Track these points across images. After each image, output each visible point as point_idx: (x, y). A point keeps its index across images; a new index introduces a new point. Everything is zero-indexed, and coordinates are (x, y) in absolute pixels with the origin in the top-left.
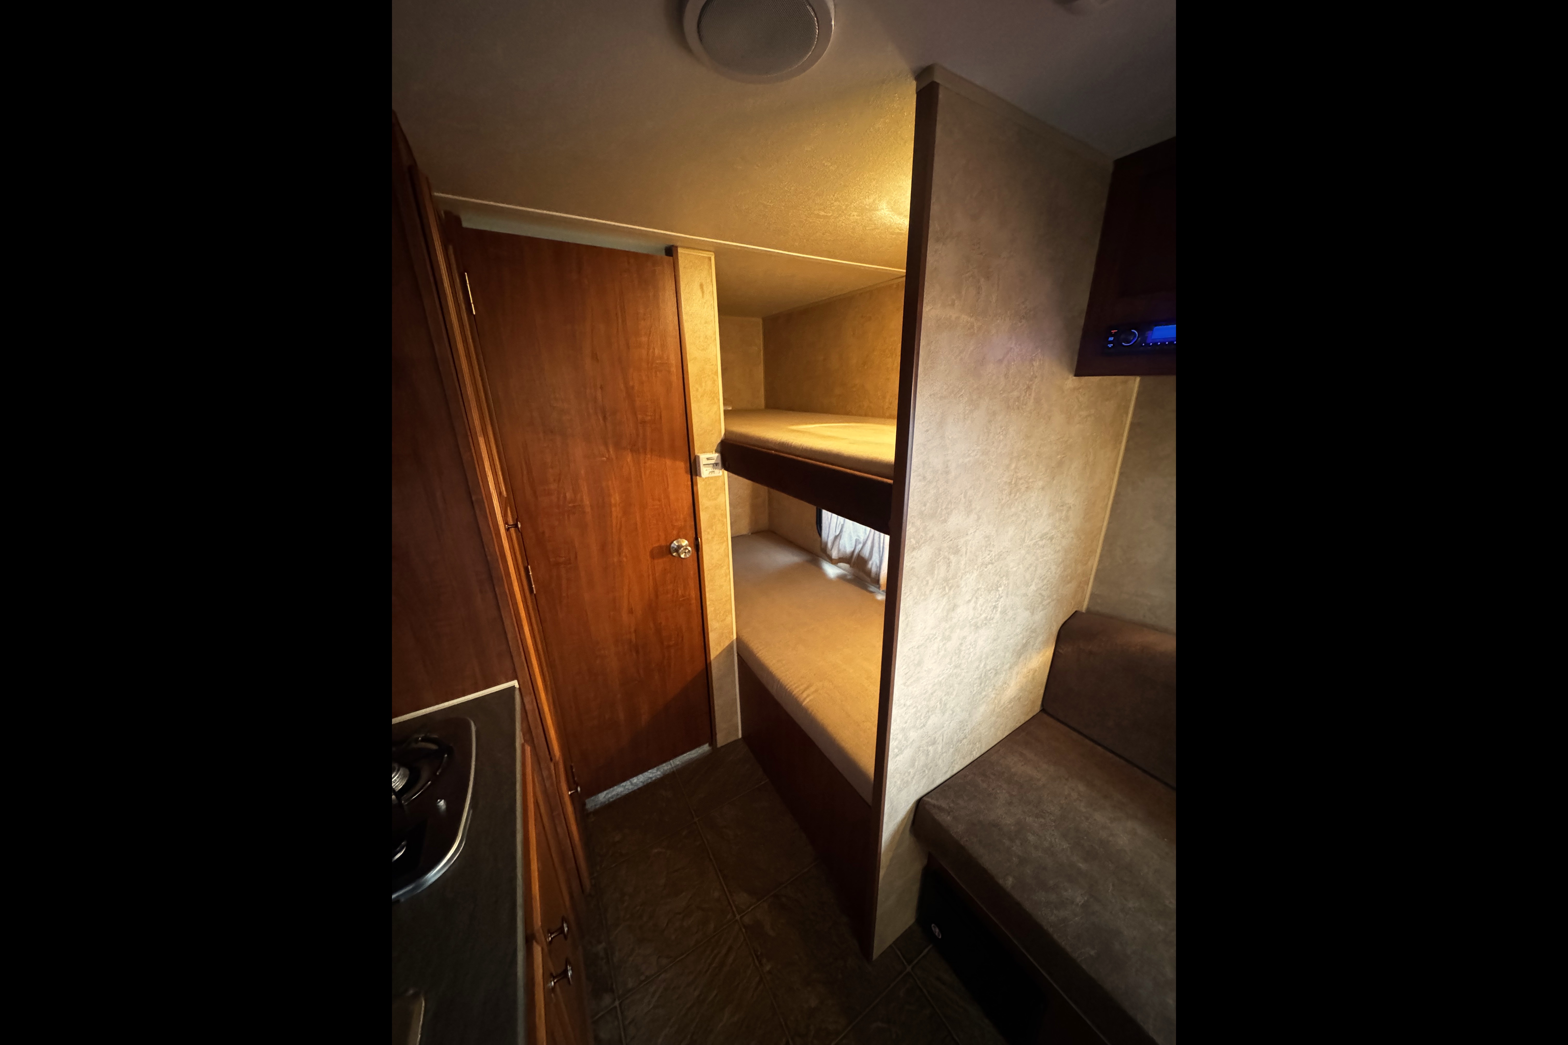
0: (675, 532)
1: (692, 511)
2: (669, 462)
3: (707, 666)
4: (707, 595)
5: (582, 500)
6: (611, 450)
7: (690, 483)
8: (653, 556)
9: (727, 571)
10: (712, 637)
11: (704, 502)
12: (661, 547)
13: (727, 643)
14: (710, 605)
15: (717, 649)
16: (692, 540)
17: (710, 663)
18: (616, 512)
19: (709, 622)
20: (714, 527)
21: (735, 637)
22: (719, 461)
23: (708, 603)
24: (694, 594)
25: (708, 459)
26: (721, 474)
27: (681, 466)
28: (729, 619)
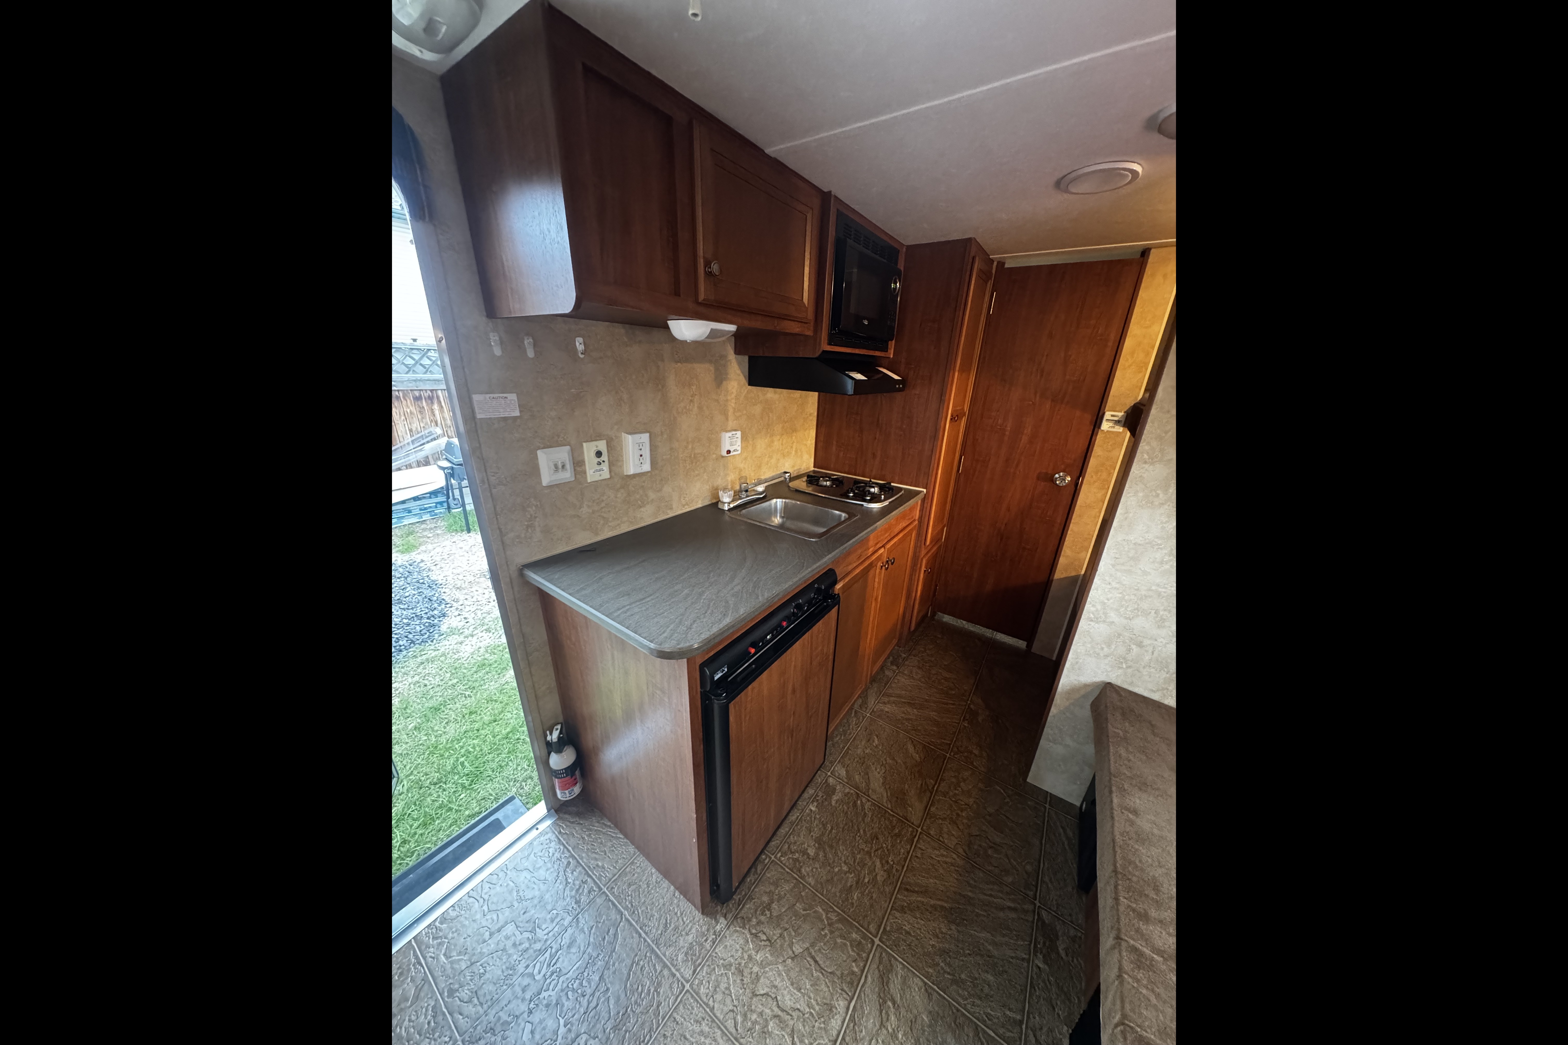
0: (1063, 467)
1: (1084, 455)
2: (1078, 413)
3: (1049, 581)
4: (1071, 525)
5: (1006, 426)
6: (1038, 398)
7: (1091, 433)
8: (1038, 478)
9: (1098, 514)
10: (1062, 561)
11: (1098, 451)
12: (1046, 474)
13: (1073, 574)
14: (1070, 534)
15: (1062, 573)
16: (1075, 478)
17: (1052, 580)
18: (1025, 439)
19: (1065, 548)
20: (1099, 474)
21: (1083, 572)
22: (1123, 420)
23: (1069, 532)
24: (1059, 519)
25: (1112, 416)
26: (1123, 431)
27: (1088, 418)
28: (1083, 555)
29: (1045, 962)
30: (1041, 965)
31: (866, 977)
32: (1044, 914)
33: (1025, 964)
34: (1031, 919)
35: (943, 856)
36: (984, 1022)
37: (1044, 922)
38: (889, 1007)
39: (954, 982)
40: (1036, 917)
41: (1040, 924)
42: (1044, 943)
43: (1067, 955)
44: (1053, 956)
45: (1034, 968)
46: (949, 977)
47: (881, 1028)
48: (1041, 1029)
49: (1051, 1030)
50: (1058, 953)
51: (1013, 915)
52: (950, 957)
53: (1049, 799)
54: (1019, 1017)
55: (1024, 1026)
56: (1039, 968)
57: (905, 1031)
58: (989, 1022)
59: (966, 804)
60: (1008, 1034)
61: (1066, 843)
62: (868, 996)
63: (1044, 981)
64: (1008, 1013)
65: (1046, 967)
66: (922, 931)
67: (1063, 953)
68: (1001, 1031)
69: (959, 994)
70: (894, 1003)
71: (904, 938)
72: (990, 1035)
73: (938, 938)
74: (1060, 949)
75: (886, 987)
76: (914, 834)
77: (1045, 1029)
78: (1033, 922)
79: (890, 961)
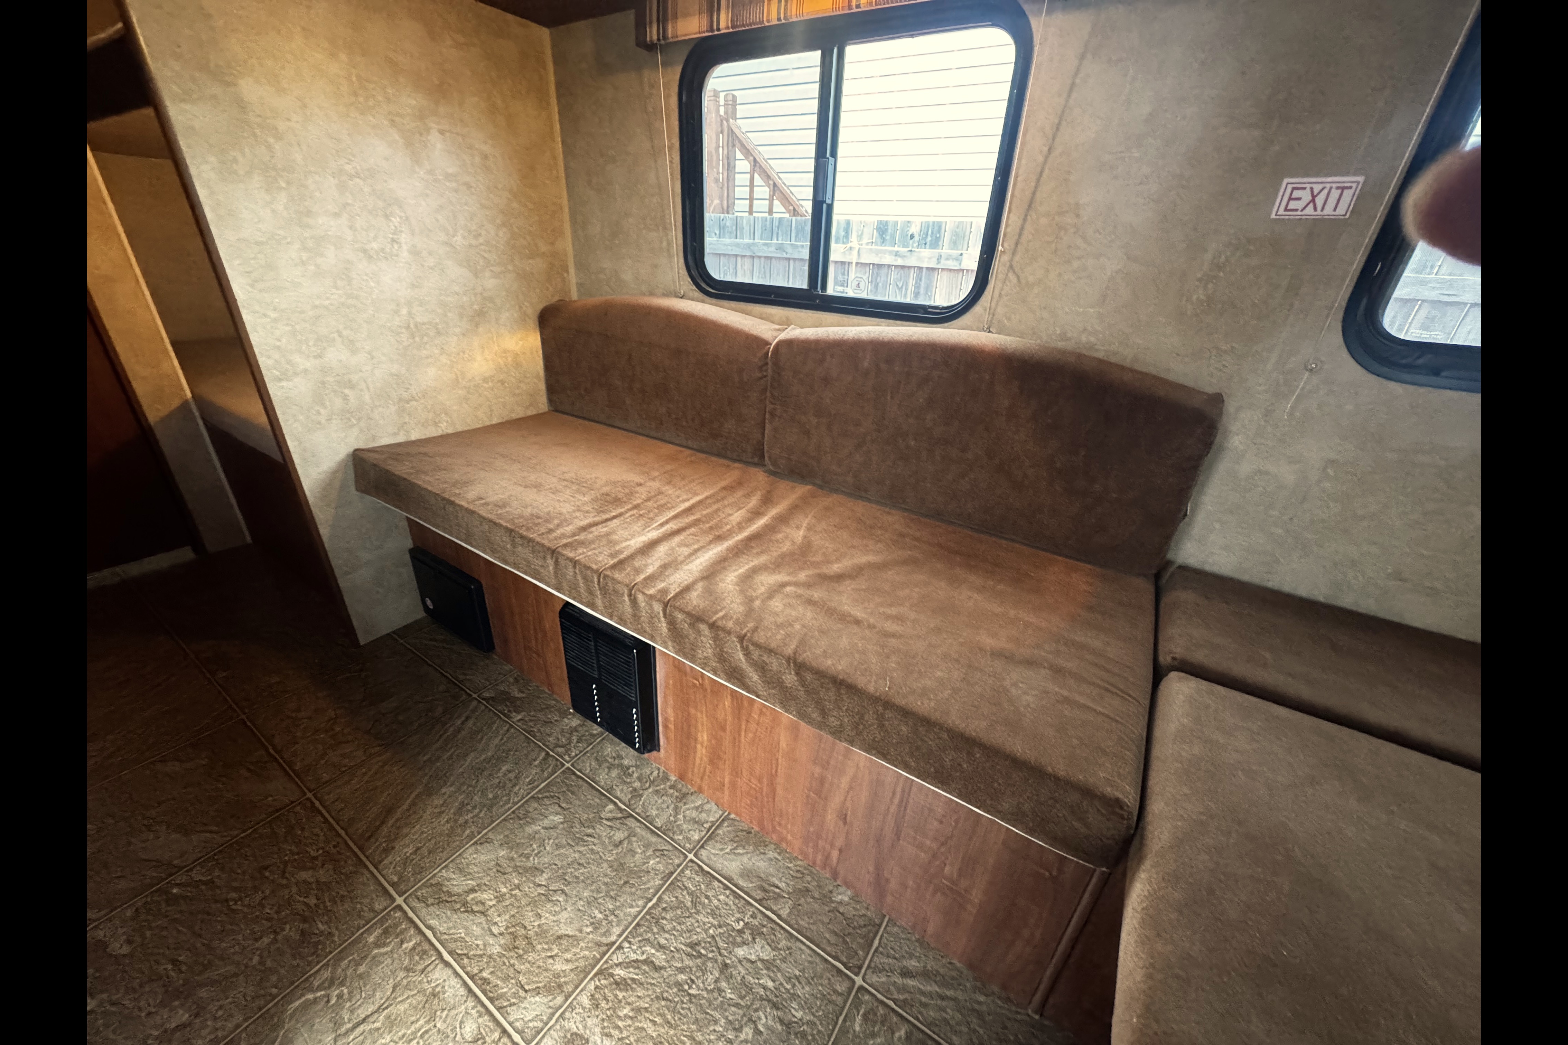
3: (145, 432)
13: (176, 402)
15: (158, 410)
17: (151, 429)
21: (189, 394)
28: (166, 364)
29: (518, 712)
30: (519, 717)
31: (429, 927)
32: (486, 695)
33: (512, 730)
34: (483, 707)
35: (365, 774)
36: (533, 789)
37: (492, 698)
38: (473, 899)
39: (490, 808)
40: (484, 702)
41: (491, 702)
42: (506, 706)
43: (523, 692)
44: (518, 703)
45: (520, 724)
46: (483, 812)
47: (486, 916)
48: (558, 739)
49: (562, 731)
50: (519, 699)
51: (470, 723)
52: (467, 804)
53: (396, 637)
54: (543, 754)
55: (551, 753)
56: (521, 720)
57: (503, 883)
58: (536, 783)
59: (329, 721)
60: (550, 770)
61: (445, 645)
62: (449, 929)
63: (531, 721)
64: (537, 763)
65: (523, 714)
66: (426, 830)
67: (521, 695)
68: (546, 774)
69: (504, 805)
70: (473, 890)
71: (418, 858)
72: (544, 787)
73: (443, 812)
74: (517, 695)
75: (453, 898)
76: (309, 804)
77: (560, 737)
78: (486, 707)
79: (432, 885)
